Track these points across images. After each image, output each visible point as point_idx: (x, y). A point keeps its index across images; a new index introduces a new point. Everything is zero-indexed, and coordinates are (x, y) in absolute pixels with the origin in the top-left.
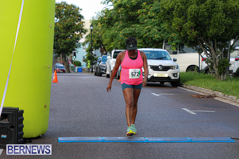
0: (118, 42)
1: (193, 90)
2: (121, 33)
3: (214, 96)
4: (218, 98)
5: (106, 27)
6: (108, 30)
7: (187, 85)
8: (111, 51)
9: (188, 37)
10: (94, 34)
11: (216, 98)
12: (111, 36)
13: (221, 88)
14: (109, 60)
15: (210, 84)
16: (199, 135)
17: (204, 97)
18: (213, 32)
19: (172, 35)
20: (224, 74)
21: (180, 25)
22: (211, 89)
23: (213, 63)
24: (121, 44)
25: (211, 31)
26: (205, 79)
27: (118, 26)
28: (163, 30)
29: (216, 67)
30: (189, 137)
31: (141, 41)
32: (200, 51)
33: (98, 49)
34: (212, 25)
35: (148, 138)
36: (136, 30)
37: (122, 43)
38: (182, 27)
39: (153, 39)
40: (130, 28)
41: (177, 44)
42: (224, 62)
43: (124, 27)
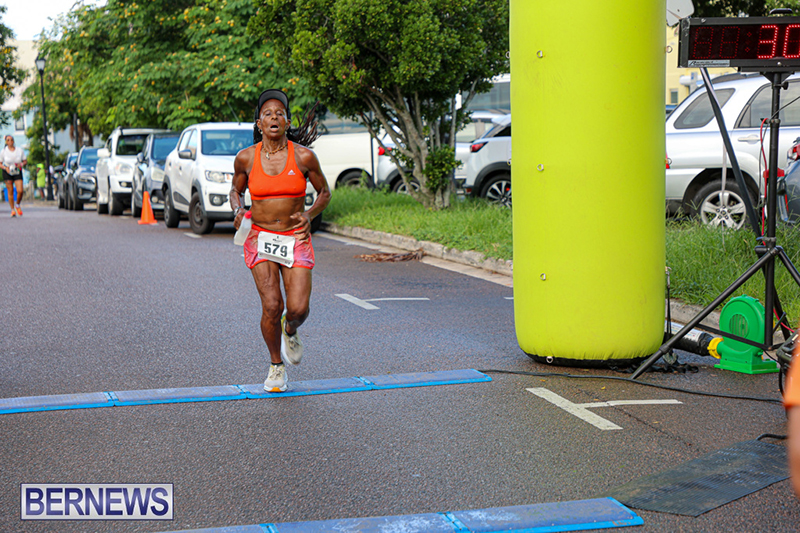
0: (128, 105)
1: (360, 239)
2: (135, 77)
3: (420, 254)
4: (433, 259)
5: (88, 62)
6: (94, 69)
7: (341, 227)
8: (109, 135)
9: (339, 86)
10: (48, 83)
11: (426, 261)
12: (105, 88)
13: (438, 232)
14: (104, 160)
15: (408, 222)
16: (393, 368)
17: (393, 258)
18: (409, 70)
19: (290, 81)
20: (443, 191)
21: (314, 54)
22: (412, 235)
23: (412, 162)
24: (139, 111)
25: (404, 69)
26: (391, 208)
27: (126, 59)
28: (263, 68)
29: (421, 170)
30: (365, 374)
31: (200, 102)
32: (373, 127)
33: (64, 128)
34: (404, 51)
35: (247, 385)
36: (180, 68)
37: (142, 109)
38: (321, 57)
39: (234, 97)
40: (162, 62)
41: (305, 107)
42: (443, 156)
43: (143, 60)
